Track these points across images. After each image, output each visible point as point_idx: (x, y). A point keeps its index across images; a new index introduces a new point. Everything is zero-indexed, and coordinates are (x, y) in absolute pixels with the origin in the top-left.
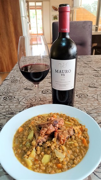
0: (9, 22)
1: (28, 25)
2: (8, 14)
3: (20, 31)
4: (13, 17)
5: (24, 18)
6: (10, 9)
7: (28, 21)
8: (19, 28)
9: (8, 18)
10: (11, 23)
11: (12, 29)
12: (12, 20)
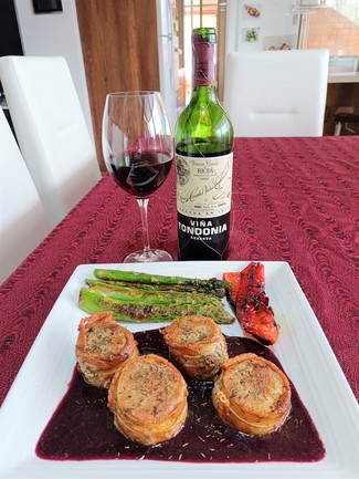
0: (128, 48)
1: (177, 57)
2: (127, 32)
3: (152, 73)
4: (139, 38)
5: (164, 40)
6: (131, 18)
7: (177, 46)
8: (151, 66)
9: (127, 41)
10: (134, 52)
11: (135, 66)
12: (135, 45)
